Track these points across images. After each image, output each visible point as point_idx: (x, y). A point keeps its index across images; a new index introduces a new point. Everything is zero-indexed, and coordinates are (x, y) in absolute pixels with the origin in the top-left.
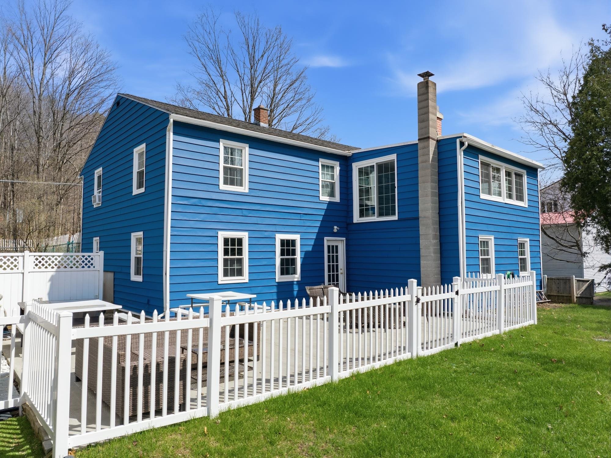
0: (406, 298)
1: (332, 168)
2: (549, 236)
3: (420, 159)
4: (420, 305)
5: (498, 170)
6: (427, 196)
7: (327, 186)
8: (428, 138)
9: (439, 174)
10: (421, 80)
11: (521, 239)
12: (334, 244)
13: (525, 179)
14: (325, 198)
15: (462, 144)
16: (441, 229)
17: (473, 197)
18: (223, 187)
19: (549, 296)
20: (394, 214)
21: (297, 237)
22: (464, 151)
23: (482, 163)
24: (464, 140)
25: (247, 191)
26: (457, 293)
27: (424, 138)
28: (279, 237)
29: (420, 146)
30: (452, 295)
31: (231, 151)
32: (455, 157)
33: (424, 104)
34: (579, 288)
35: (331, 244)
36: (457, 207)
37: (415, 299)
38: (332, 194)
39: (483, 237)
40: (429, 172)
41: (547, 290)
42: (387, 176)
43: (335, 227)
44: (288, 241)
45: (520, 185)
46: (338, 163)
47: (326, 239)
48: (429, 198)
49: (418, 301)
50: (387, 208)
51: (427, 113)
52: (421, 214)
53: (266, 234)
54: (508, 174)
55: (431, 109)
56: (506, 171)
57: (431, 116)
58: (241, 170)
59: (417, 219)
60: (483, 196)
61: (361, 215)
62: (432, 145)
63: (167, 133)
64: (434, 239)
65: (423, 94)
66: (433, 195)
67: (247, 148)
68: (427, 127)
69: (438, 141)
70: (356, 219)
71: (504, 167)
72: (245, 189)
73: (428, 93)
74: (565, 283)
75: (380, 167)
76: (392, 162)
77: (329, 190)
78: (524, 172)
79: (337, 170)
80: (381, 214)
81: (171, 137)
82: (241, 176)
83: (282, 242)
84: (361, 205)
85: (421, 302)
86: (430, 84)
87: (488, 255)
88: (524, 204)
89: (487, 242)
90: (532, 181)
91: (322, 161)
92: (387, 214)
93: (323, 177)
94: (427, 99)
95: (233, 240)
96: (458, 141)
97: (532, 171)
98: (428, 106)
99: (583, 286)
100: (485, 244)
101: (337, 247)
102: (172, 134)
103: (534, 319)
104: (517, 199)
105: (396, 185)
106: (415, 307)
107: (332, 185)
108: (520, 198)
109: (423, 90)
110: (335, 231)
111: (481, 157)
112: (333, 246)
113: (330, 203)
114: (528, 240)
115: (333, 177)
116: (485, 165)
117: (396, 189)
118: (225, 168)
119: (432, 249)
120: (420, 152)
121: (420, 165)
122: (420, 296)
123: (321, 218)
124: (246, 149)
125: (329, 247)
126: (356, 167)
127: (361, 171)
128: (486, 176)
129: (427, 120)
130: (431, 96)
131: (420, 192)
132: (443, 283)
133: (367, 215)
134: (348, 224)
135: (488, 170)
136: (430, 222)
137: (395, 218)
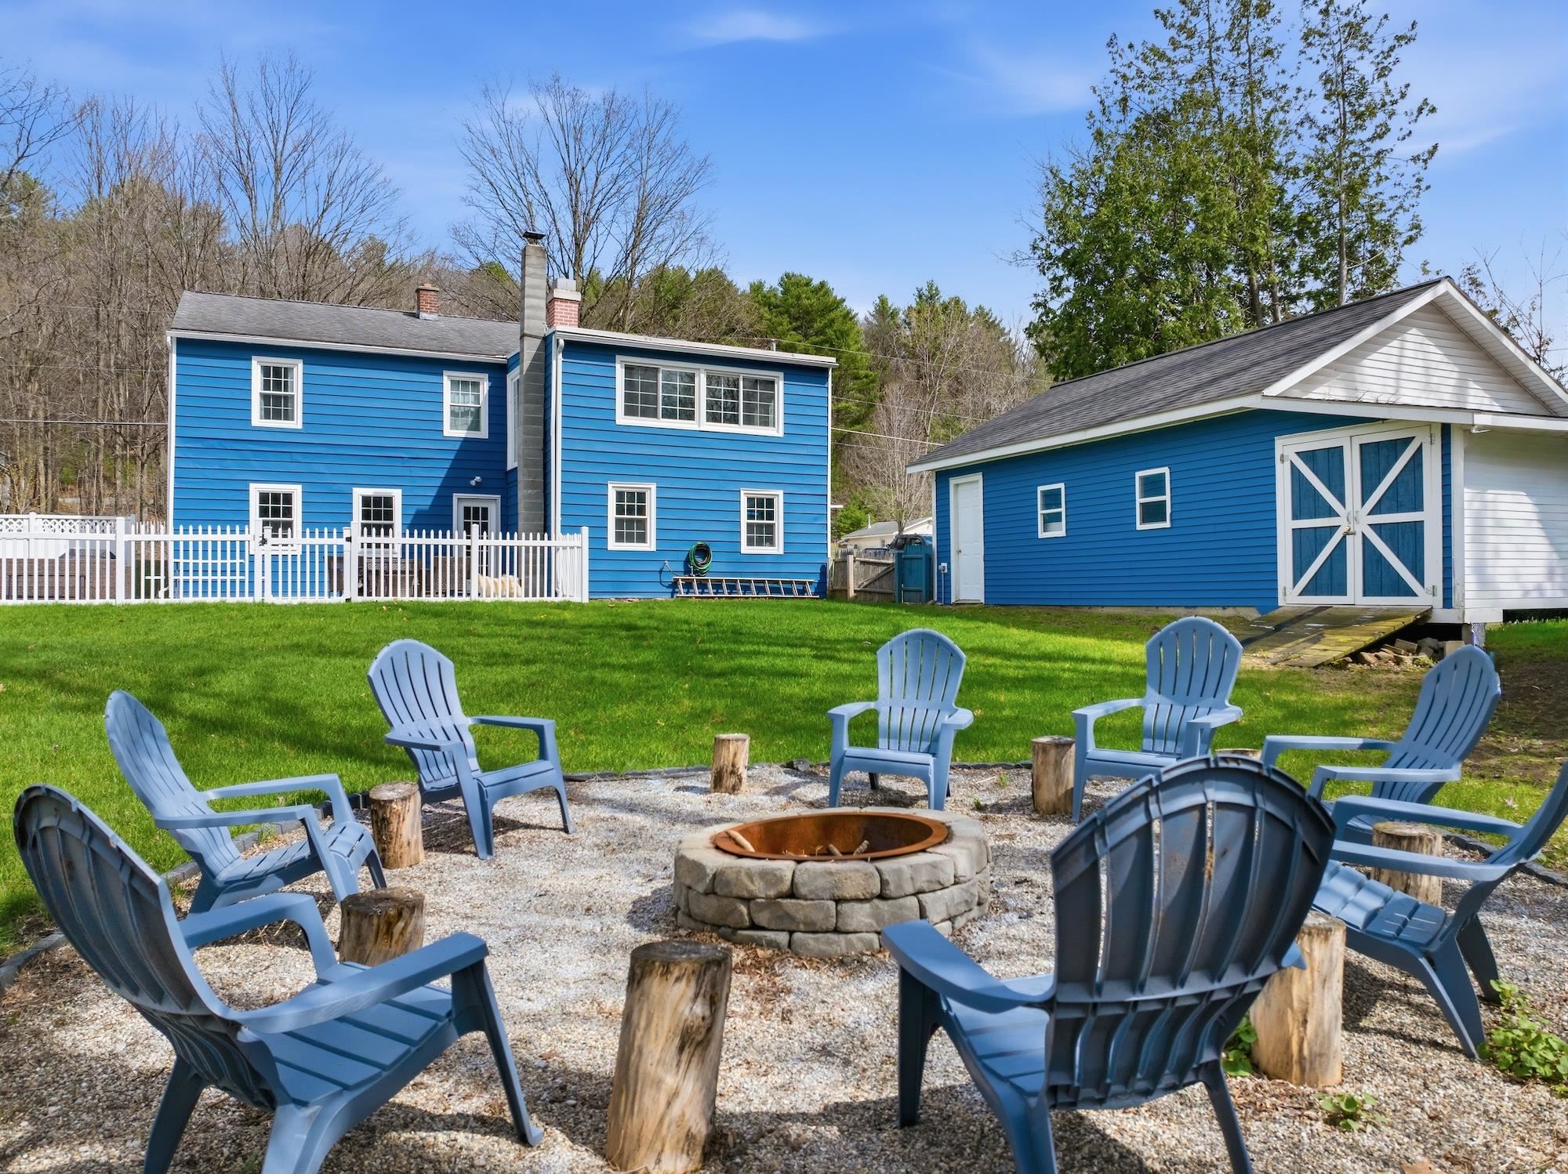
1: (476, 385)
7: (462, 413)
11: (753, 491)
12: (480, 505)
13: (780, 386)
14: (458, 433)
15: (558, 342)
17: (592, 422)
18: (259, 422)
21: (393, 493)
23: (631, 368)
24: (558, 336)
25: (300, 426)
28: (362, 492)
31: (272, 371)
34: (865, 576)
35: (471, 505)
38: (475, 426)
39: (620, 485)
40: (523, 387)
43: (476, 478)
44: (376, 498)
45: (764, 398)
46: (486, 376)
47: (456, 496)
53: (335, 488)
56: (709, 378)
58: (291, 396)
62: (530, 344)
67: (301, 365)
69: (546, 340)
71: (703, 371)
72: (297, 423)
77: (470, 419)
78: (776, 376)
79: (485, 387)
82: (290, 405)
83: (367, 499)
87: (641, 514)
88: (774, 431)
89: (640, 494)
91: (453, 375)
93: (449, 397)
95: (275, 496)
100: (635, 496)
101: (485, 509)
107: (475, 411)
108: (763, 420)
110: (474, 483)
111: (621, 358)
112: (475, 509)
113: (469, 440)
114: (780, 492)
115: (477, 398)
118: (263, 396)
123: (448, 465)
124: (298, 368)
125: (464, 509)
126: (514, 378)
135: (655, 379)
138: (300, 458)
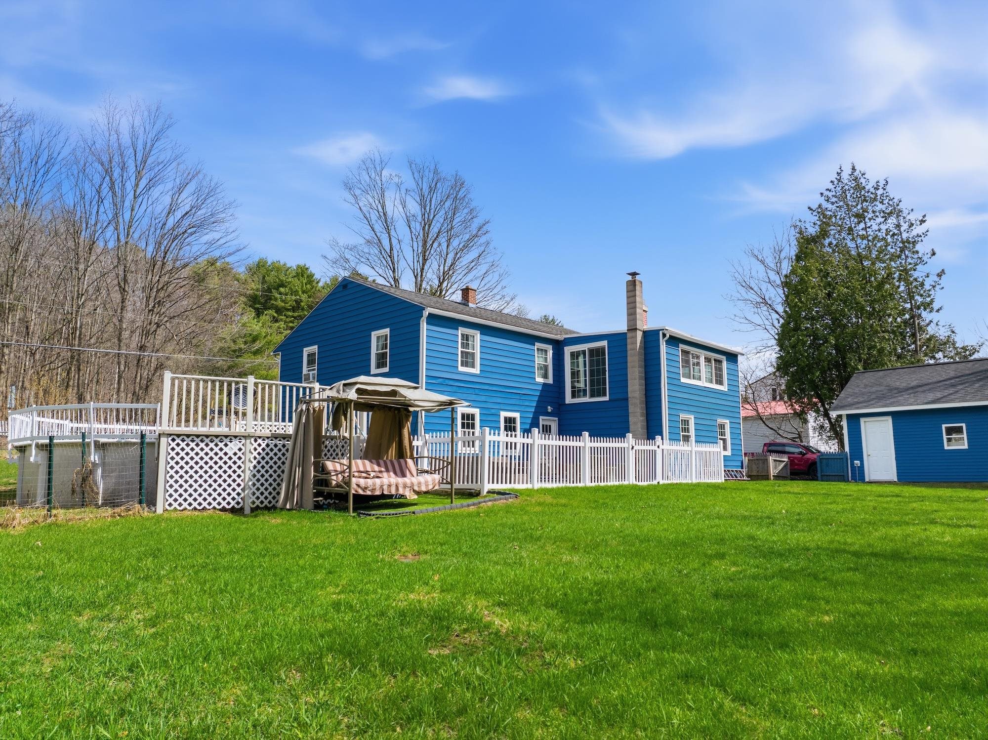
0: (625, 445)
1: (546, 351)
2: (768, 426)
3: (629, 347)
4: (634, 450)
5: (698, 357)
6: (635, 379)
7: (541, 368)
8: (636, 329)
9: (645, 360)
10: (630, 278)
11: (720, 421)
12: (548, 423)
13: (725, 364)
14: (540, 380)
15: (664, 335)
16: (647, 408)
17: (674, 381)
18: (461, 369)
19: (748, 476)
20: (605, 395)
21: (517, 415)
22: (666, 341)
23: (683, 351)
24: (665, 332)
25: (478, 372)
26: (658, 447)
27: (633, 329)
28: (503, 414)
29: (629, 335)
30: (654, 448)
31: (466, 337)
32: (659, 346)
33: (632, 299)
34: (775, 468)
35: (545, 423)
36: (660, 389)
37: (631, 447)
39: (683, 416)
40: (636, 358)
41: (748, 471)
42: (598, 361)
43: (549, 407)
44: (510, 418)
45: (719, 370)
46: (551, 347)
47: (541, 418)
48: (637, 382)
49: (633, 448)
50: (599, 390)
51: (635, 307)
52: (630, 395)
53: (493, 411)
54: (708, 360)
55: (638, 305)
56: (705, 358)
57: (638, 311)
58: (473, 354)
59: (627, 399)
60: (683, 380)
61: (573, 396)
62: (639, 335)
63: (421, 322)
64: (642, 416)
65: (631, 291)
66: (640, 378)
67: (479, 335)
68: (635, 320)
69: (645, 332)
70: (569, 400)
71: (703, 354)
72: (476, 370)
73: (635, 290)
74: (764, 463)
75: (591, 351)
76: (603, 349)
77: (543, 372)
78: (723, 358)
79: (550, 353)
80: (592, 396)
81: (424, 326)
82: (473, 359)
83: (506, 418)
84: (573, 387)
85: (635, 448)
86: (637, 283)
87: (688, 432)
88: (724, 388)
89: (688, 421)
90: (732, 367)
91: (538, 345)
92: (599, 395)
93: (539, 360)
94: (635, 296)
95: (468, 415)
96: (661, 332)
97: (732, 357)
98: (635, 302)
99: (779, 465)
100: (686, 422)
101: (550, 426)
102: (425, 324)
103: (721, 479)
104: (717, 383)
105: (607, 369)
106: (631, 451)
107: (546, 367)
108: (720, 382)
109: (631, 288)
110: (549, 411)
111: (681, 345)
112: (547, 426)
113: (544, 385)
114: (728, 421)
115: (546, 359)
116: (686, 353)
117: (607, 373)
118: (462, 352)
119: (639, 425)
120: (629, 341)
121: (629, 353)
122: (634, 445)
123: (537, 399)
124: (477, 335)
125: (543, 425)
126: (568, 350)
127: (572, 354)
128: (686, 362)
129: (635, 313)
130: (638, 293)
131: (629, 375)
132: (648, 439)
133: (579, 397)
134: (560, 405)
135: (689, 357)
136: (638, 401)
137: (607, 398)
138: (477, 391)
